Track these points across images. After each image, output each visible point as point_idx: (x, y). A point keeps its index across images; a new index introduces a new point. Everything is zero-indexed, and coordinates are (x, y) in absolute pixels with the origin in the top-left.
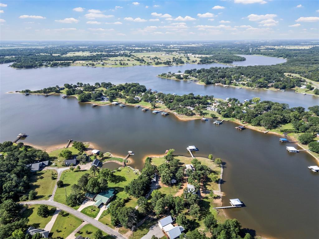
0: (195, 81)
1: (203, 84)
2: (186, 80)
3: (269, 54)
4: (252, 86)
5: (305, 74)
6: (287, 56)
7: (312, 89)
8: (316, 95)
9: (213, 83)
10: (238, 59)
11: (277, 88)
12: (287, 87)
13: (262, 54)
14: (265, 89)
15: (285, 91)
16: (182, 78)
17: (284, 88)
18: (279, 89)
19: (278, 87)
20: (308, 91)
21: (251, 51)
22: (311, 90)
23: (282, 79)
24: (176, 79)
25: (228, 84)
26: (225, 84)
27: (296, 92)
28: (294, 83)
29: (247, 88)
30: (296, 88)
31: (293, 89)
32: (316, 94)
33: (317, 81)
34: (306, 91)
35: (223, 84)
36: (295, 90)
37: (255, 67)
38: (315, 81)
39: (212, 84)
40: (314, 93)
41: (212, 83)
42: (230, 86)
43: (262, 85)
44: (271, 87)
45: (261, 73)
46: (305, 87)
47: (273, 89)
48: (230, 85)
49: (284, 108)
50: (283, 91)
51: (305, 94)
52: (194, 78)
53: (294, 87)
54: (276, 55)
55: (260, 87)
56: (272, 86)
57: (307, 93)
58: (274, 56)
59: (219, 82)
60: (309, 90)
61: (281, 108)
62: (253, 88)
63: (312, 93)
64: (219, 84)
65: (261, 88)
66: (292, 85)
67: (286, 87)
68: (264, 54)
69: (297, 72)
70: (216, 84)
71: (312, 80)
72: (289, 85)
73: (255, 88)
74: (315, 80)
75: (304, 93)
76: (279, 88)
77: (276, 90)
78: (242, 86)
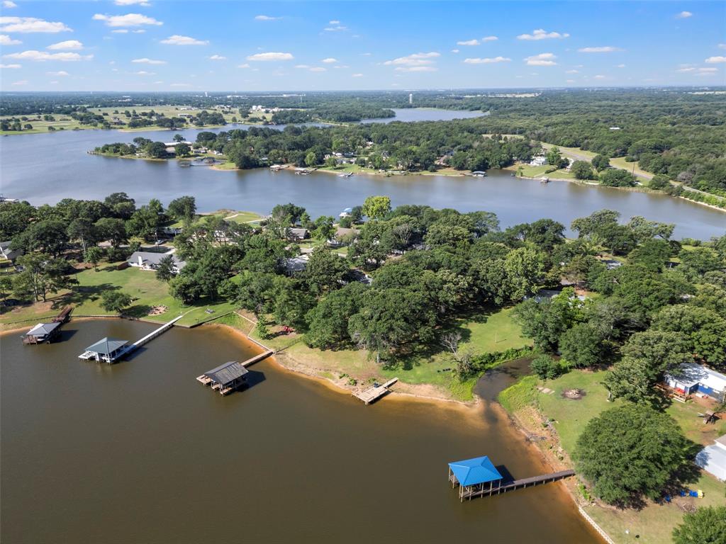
0: (212, 161)
1: (232, 167)
2: (185, 159)
3: (451, 105)
4: (386, 168)
5: (536, 132)
6: (491, 106)
7: (563, 165)
8: (581, 181)
9: (265, 166)
10: (375, 113)
11: (461, 168)
12: (490, 164)
13: (435, 107)
14: (426, 173)
15: (485, 176)
16: (173, 154)
17: (483, 166)
18: (467, 173)
19: (466, 167)
20: (555, 170)
21: (411, 100)
22: (562, 167)
23: (476, 144)
24: (148, 159)
25: (313, 165)
26: (303, 165)
27: (519, 176)
28: (512, 151)
29: (372, 173)
30: (519, 164)
31: (509, 168)
32: (580, 177)
33: (571, 146)
34: (548, 172)
35: (296, 166)
36: (515, 173)
37: (412, 124)
38: (567, 146)
39: (260, 166)
40: (573, 175)
41: (260, 163)
42: (319, 170)
43: (419, 164)
44: (445, 167)
45: (420, 135)
46: (543, 159)
47: (452, 172)
48: (319, 167)
49: (480, 233)
50: (480, 175)
51: (548, 181)
52: (215, 152)
53: (510, 162)
54: (466, 106)
55: (411, 168)
56: (448, 164)
57: (553, 178)
58: (463, 109)
59: (287, 162)
60: (558, 169)
61: (465, 231)
62: (390, 172)
63: (566, 176)
64: (284, 166)
65: (414, 171)
66: (505, 156)
67: (487, 164)
68: (441, 107)
69: (515, 128)
70: (276, 166)
71: (557, 143)
72: (498, 157)
73: (395, 173)
74: (566, 142)
75: (544, 178)
76: (467, 169)
77: (458, 174)
78: (356, 169)
